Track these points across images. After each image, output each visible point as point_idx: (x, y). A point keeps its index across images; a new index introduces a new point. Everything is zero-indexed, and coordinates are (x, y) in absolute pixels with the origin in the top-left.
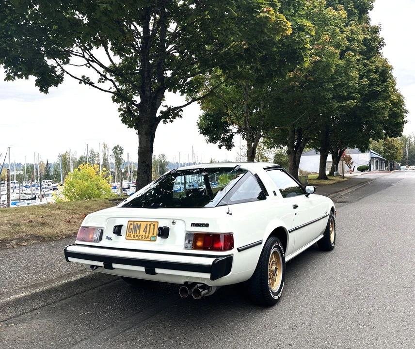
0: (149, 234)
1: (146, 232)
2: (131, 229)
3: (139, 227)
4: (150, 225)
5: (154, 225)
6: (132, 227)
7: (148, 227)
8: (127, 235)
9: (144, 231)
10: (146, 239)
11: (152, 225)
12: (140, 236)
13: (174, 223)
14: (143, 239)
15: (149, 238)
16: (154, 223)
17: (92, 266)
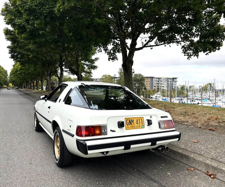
0: (140, 124)
1: (138, 123)
2: (128, 123)
3: (133, 121)
4: (139, 119)
5: (141, 119)
6: (128, 121)
7: (138, 121)
8: (127, 127)
9: (136, 123)
10: (139, 128)
11: (140, 120)
12: (135, 127)
13: (151, 117)
14: (137, 128)
15: (141, 126)
16: (141, 118)
17: (103, 153)
